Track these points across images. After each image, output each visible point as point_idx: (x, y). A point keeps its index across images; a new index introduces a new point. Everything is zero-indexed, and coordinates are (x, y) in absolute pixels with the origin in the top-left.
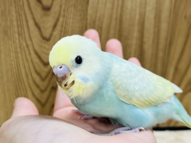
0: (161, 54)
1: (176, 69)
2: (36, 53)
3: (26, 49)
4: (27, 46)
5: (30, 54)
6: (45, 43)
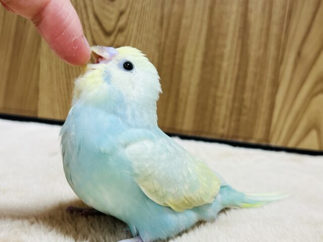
0: (275, 29)
1: (299, 54)
2: (96, 17)
3: (83, 11)
4: (86, 7)
5: (88, 17)
6: (108, 4)
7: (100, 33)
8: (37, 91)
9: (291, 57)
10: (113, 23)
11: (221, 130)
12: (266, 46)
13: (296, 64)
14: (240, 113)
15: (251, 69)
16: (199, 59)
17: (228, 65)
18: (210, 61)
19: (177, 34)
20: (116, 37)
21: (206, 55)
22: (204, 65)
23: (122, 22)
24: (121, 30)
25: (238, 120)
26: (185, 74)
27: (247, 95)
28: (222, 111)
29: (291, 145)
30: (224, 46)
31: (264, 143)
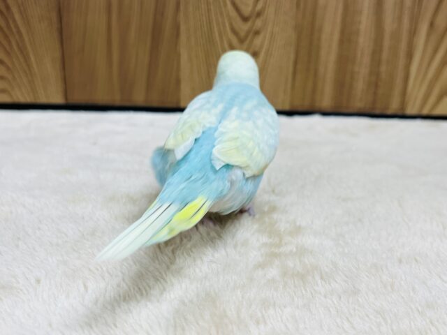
1: (432, 25)
7: (238, 19)
8: (178, 82)
9: (424, 28)
10: (250, 9)
11: (358, 105)
12: (400, 19)
13: (429, 35)
14: (377, 86)
15: (387, 43)
16: (336, 37)
17: (364, 41)
18: (347, 37)
19: (314, 14)
20: (254, 23)
21: (342, 32)
22: (341, 42)
23: (259, 7)
24: (259, 15)
25: (375, 94)
26: (323, 53)
27: (383, 68)
28: (360, 85)
29: (425, 112)
30: (360, 22)
31: (400, 113)
